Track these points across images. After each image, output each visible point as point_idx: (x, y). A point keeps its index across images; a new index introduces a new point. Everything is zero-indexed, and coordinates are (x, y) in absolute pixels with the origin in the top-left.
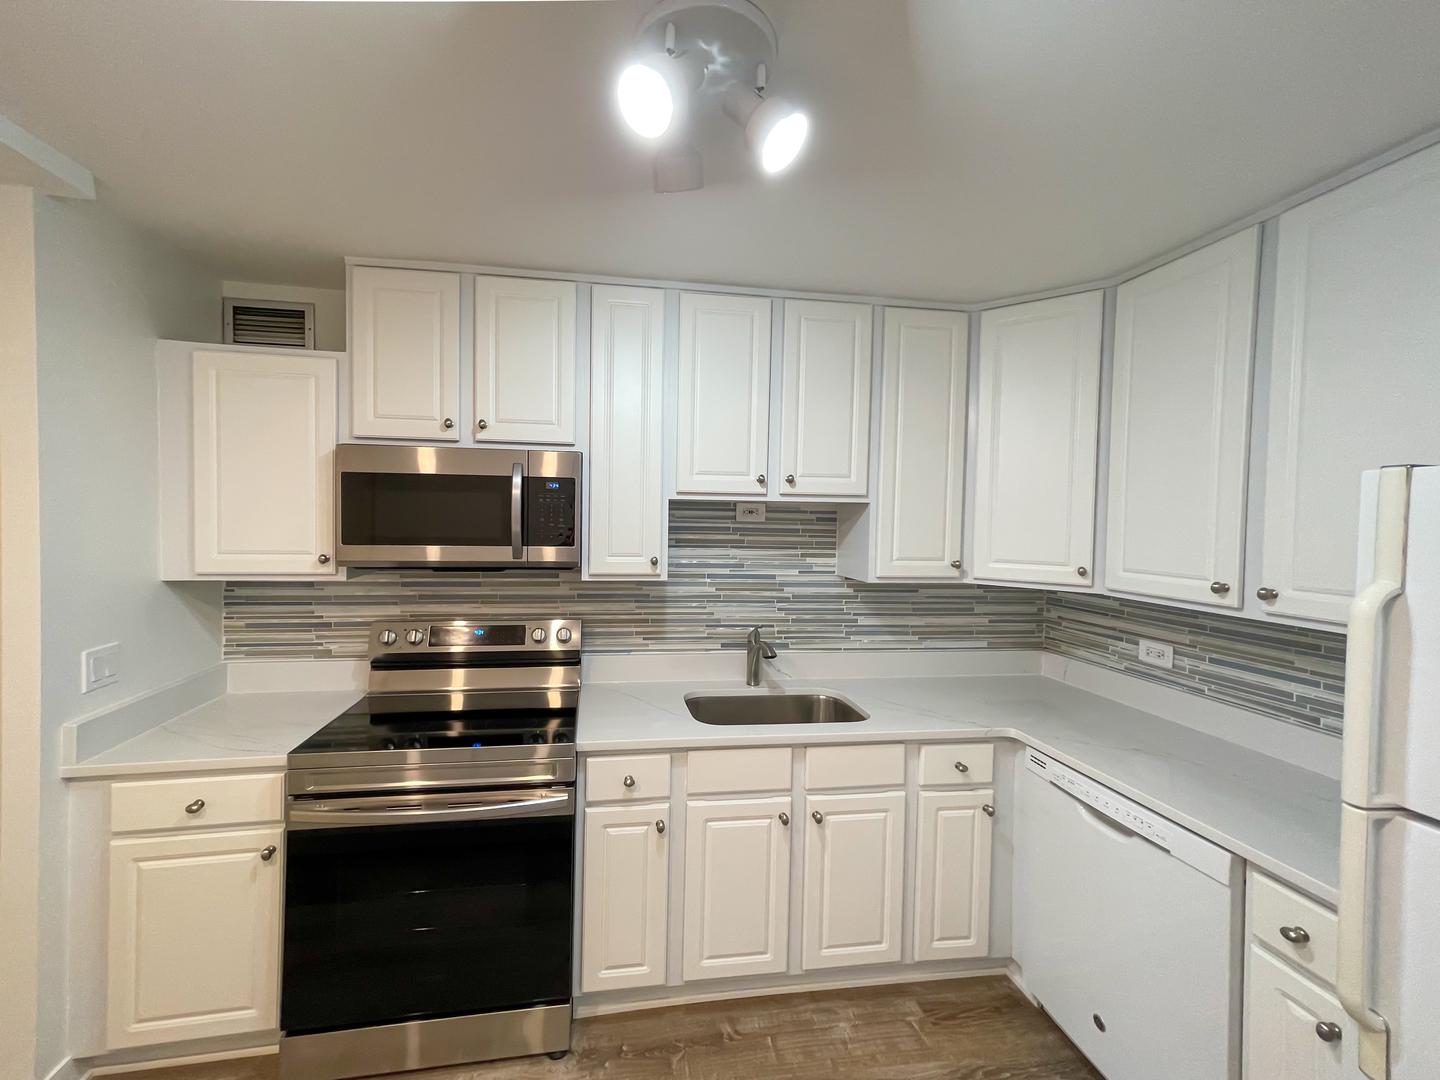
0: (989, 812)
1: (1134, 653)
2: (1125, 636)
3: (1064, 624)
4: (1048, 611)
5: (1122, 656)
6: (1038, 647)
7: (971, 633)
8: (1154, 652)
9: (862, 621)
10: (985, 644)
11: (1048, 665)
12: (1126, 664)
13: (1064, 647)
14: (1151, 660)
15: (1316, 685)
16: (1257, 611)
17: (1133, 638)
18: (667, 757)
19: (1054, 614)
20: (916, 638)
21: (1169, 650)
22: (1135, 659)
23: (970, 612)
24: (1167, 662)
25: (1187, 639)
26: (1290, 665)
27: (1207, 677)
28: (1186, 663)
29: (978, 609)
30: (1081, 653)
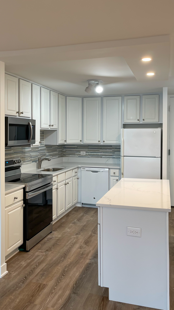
0: (78, 179)
1: (80, 154)
2: (78, 151)
3: (67, 151)
4: (63, 150)
5: (78, 155)
6: (62, 156)
7: (56, 155)
8: (83, 153)
9: (47, 154)
10: (58, 157)
11: (65, 159)
12: (78, 156)
13: (67, 155)
14: (83, 154)
15: (102, 153)
16: (102, 144)
17: (79, 151)
18: (56, 176)
19: (64, 150)
20: (52, 157)
21: (85, 152)
22: (80, 155)
23: (56, 151)
24: (85, 154)
25: (87, 150)
26: (99, 151)
27: (90, 155)
28: (87, 154)
29: (58, 150)
30: (71, 156)
